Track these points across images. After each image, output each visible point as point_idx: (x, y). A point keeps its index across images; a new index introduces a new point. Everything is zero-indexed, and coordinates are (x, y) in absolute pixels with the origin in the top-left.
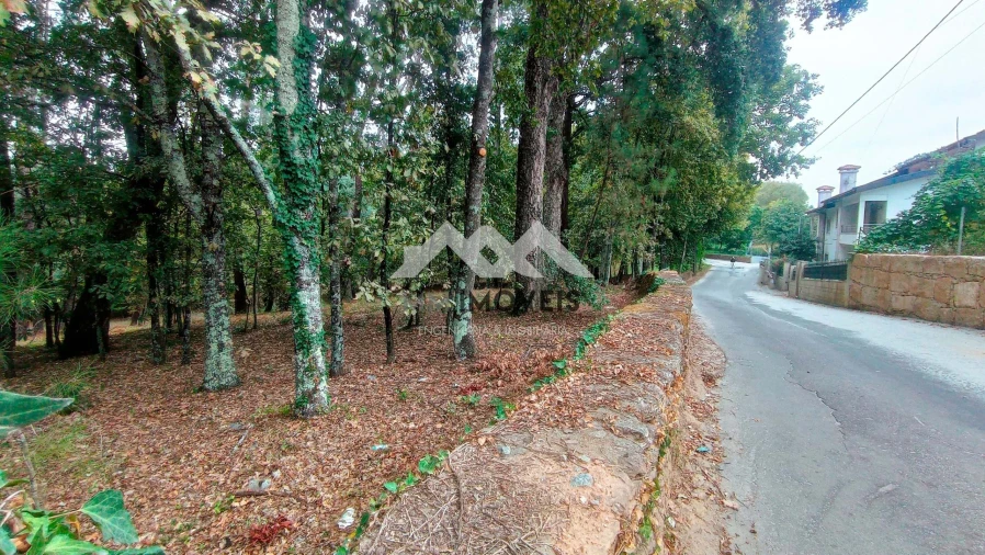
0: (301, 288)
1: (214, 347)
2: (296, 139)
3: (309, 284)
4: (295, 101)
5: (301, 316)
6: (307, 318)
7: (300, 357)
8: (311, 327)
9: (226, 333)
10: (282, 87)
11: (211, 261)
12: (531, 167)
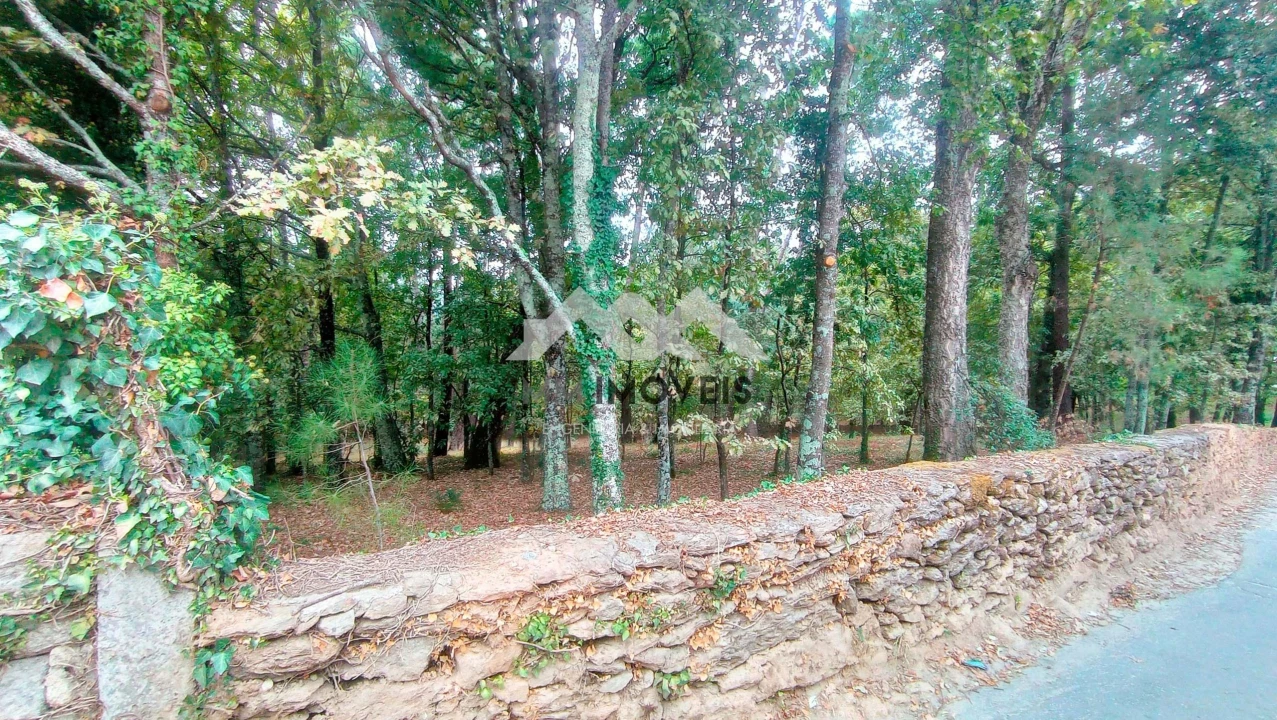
0: (596, 416)
1: (550, 469)
2: (591, 273)
3: (604, 413)
4: (590, 238)
5: (597, 443)
6: (601, 445)
7: (595, 484)
8: (605, 455)
9: (561, 456)
10: (578, 227)
11: (552, 386)
12: (943, 269)
